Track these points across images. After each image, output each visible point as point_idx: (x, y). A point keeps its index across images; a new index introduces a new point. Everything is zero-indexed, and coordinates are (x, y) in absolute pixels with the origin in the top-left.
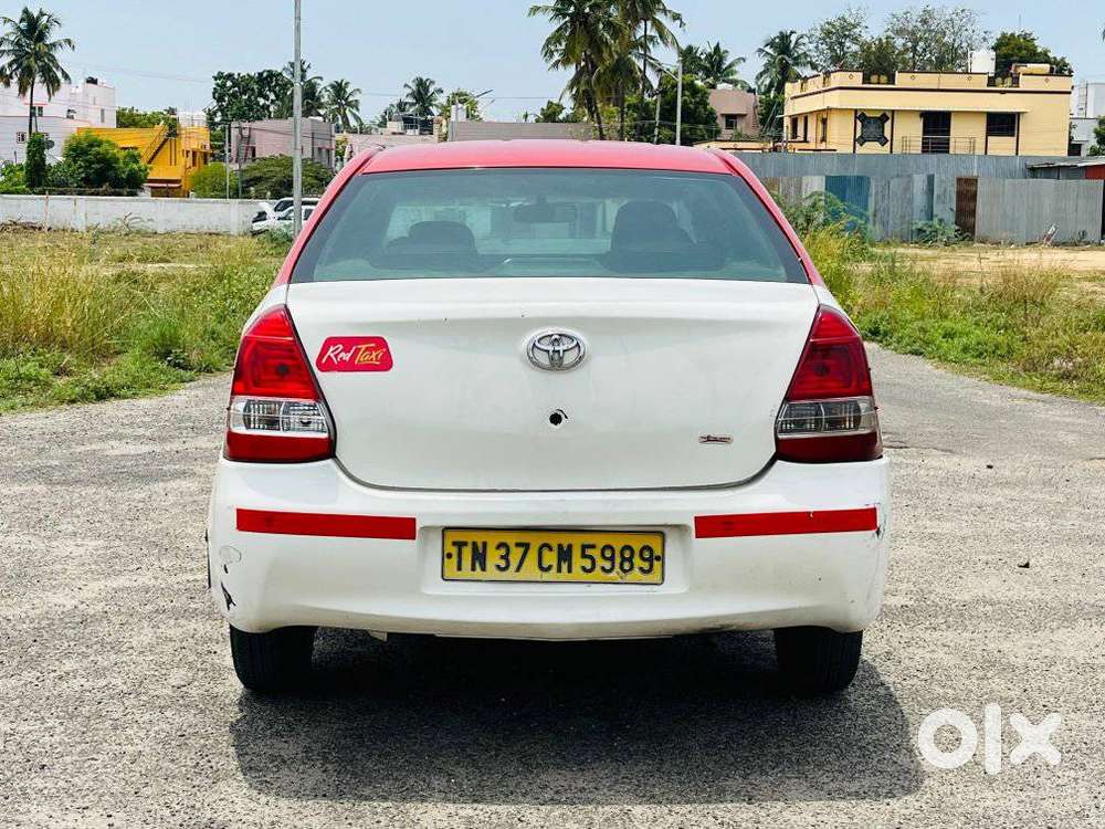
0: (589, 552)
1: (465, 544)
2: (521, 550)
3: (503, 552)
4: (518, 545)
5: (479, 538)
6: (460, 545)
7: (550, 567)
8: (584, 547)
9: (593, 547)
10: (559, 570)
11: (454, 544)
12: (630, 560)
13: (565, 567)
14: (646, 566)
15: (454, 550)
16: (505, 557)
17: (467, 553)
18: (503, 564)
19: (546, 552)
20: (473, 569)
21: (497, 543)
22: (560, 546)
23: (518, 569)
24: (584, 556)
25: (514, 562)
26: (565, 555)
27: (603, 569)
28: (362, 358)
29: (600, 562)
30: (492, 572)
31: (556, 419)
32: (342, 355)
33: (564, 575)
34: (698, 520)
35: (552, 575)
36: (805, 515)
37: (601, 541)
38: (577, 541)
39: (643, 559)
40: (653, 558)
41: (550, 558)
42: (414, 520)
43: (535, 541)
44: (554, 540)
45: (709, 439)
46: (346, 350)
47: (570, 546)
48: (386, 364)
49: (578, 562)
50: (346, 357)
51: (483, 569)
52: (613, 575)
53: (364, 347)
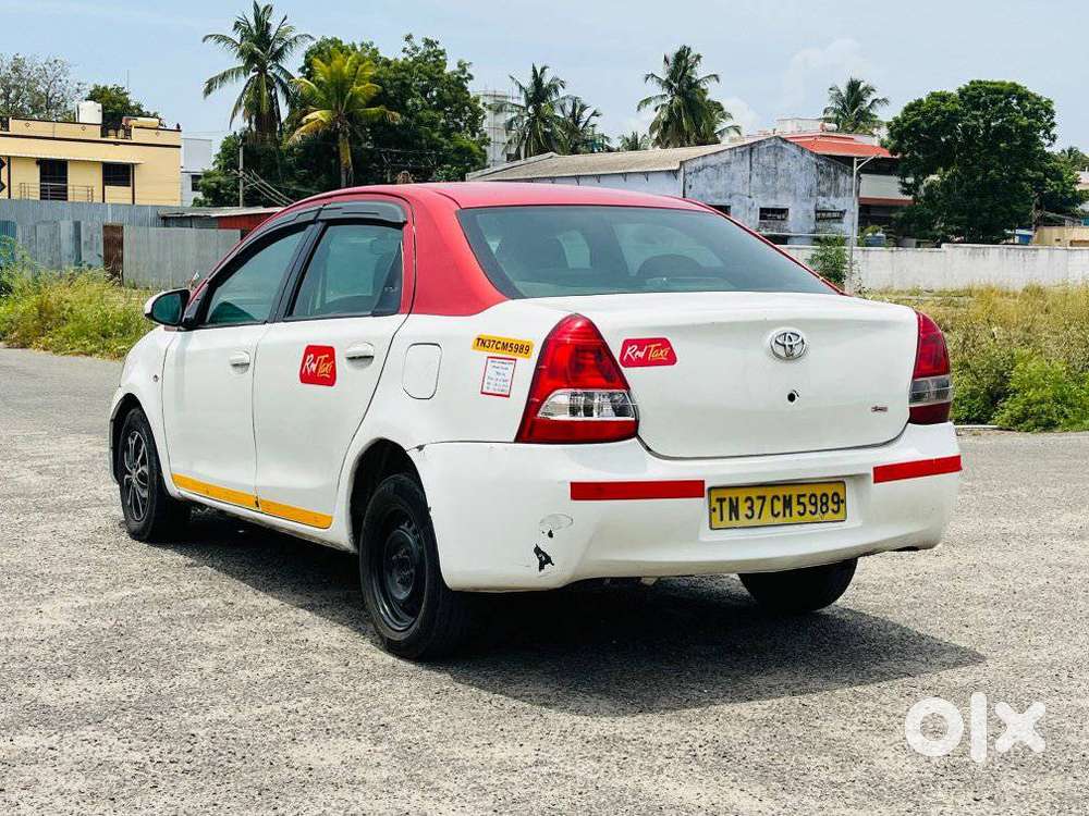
0: (802, 500)
1: (725, 499)
2: (761, 501)
3: (749, 504)
4: (759, 498)
5: (732, 494)
6: (721, 500)
7: (779, 514)
8: (799, 496)
9: (804, 495)
10: (784, 515)
11: (718, 500)
12: (826, 504)
13: (788, 512)
14: (835, 507)
15: (717, 505)
16: (751, 508)
17: (726, 505)
18: (750, 513)
19: (775, 501)
20: (731, 519)
21: (745, 497)
22: (785, 497)
23: (759, 517)
24: (799, 503)
25: (757, 511)
26: (787, 504)
27: (811, 512)
28: (653, 355)
29: (810, 508)
30: (743, 521)
31: (791, 398)
32: (638, 353)
33: (788, 519)
34: (876, 470)
35: (780, 520)
36: (929, 462)
37: (808, 491)
38: (793, 492)
39: (834, 503)
40: (840, 501)
41: (779, 506)
42: (703, 482)
43: (769, 493)
44: (781, 492)
45: (876, 409)
46: (641, 350)
47: (790, 497)
48: (671, 359)
49: (796, 508)
50: (641, 354)
51: (737, 518)
52: (817, 516)
53: (653, 346)
